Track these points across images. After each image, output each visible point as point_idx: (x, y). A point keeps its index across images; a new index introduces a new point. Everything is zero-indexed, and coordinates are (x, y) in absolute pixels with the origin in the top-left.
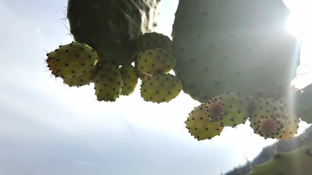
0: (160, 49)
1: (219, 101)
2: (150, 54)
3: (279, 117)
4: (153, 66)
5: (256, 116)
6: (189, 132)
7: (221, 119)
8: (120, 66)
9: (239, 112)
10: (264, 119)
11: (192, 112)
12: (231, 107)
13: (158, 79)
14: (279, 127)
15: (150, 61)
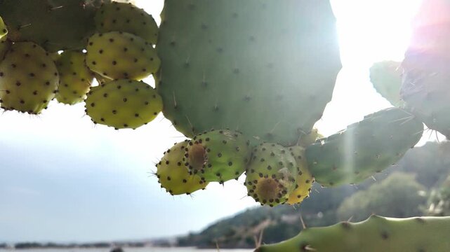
0: (132, 36)
1: (204, 144)
2: (111, 40)
3: (283, 178)
4: (115, 63)
5: (253, 171)
6: (159, 182)
7: (203, 172)
8: (60, 52)
9: (230, 164)
10: (263, 178)
11: (169, 151)
12: (220, 155)
13: (119, 87)
14: (281, 192)
15: (110, 53)
